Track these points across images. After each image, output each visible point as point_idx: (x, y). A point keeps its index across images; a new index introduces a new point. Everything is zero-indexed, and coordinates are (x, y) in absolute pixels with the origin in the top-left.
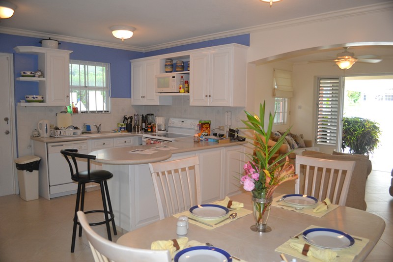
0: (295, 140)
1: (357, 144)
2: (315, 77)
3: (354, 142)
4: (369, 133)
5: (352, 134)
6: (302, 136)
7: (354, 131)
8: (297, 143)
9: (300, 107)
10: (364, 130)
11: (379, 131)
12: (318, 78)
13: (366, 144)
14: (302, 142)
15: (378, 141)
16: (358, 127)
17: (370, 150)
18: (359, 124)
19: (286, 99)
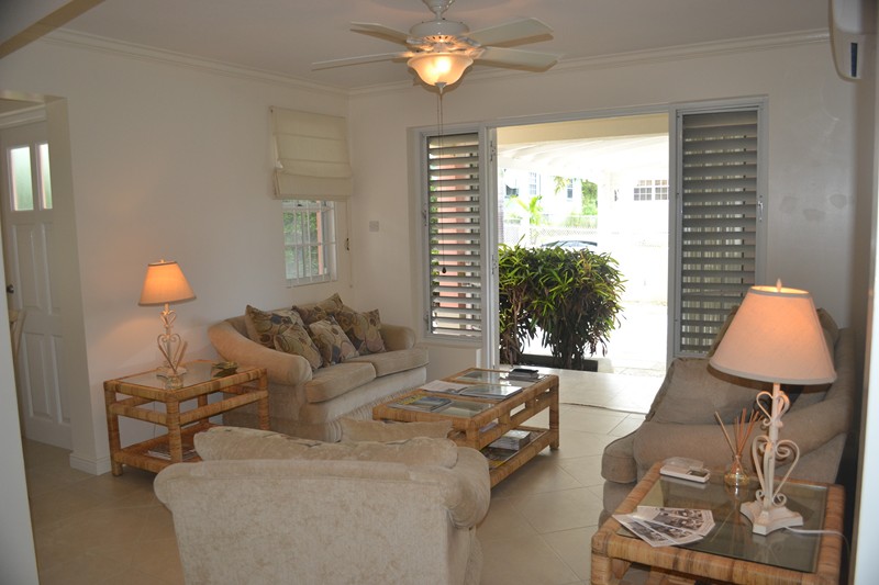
0: (350, 334)
1: (560, 322)
2: (410, 130)
3: (551, 317)
4: (589, 288)
5: (543, 297)
6: (373, 317)
7: (550, 284)
8: (356, 342)
9: (375, 226)
10: (574, 281)
11: (618, 281)
12: (422, 136)
13: (585, 319)
14: (371, 335)
15: (617, 309)
16: (560, 273)
17: (598, 335)
18: (560, 266)
19: (331, 204)
